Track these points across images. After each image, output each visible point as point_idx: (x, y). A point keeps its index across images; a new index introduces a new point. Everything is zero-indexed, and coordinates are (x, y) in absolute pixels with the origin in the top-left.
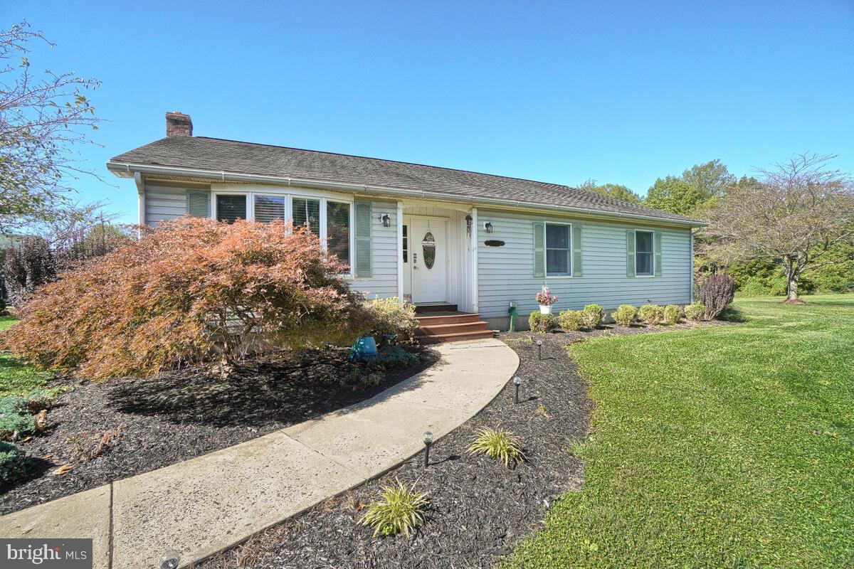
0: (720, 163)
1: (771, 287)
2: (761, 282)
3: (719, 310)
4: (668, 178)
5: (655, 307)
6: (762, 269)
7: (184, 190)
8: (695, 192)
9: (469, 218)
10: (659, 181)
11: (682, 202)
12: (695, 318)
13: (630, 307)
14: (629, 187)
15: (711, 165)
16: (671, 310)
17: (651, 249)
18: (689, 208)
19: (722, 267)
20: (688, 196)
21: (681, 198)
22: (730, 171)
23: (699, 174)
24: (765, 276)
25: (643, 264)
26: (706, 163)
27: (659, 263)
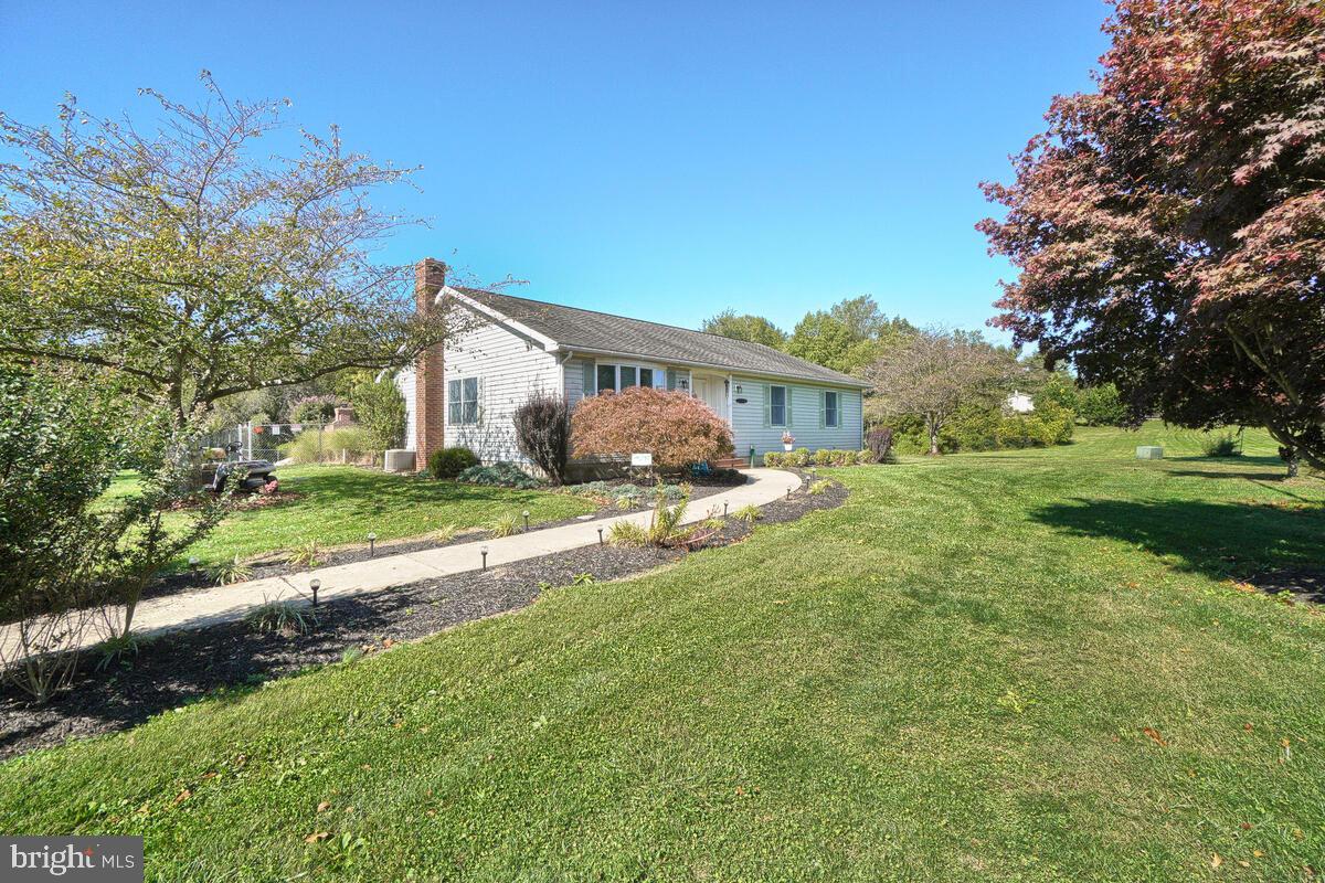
0: (871, 299)
1: (920, 445)
2: (912, 440)
3: (881, 455)
4: (819, 313)
5: (840, 451)
6: (912, 425)
7: (580, 361)
8: (847, 333)
9: (727, 382)
10: (809, 317)
11: (833, 344)
12: (866, 461)
13: (825, 451)
14: (769, 319)
15: (862, 300)
16: (851, 454)
17: (835, 407)
18: (840, 351)
19: (874, 423)
20: (839, 338)
21: (832, 339)
22: (882, 309)
23: (849, 310)
24: (915, 434)
25: (830, 418)
26: (857, 298)
27: (840, 417)
